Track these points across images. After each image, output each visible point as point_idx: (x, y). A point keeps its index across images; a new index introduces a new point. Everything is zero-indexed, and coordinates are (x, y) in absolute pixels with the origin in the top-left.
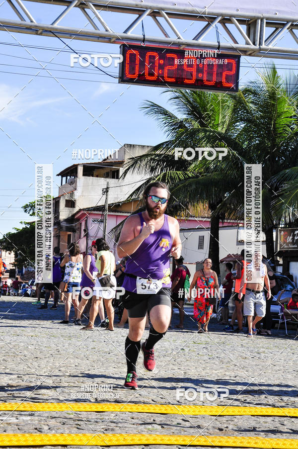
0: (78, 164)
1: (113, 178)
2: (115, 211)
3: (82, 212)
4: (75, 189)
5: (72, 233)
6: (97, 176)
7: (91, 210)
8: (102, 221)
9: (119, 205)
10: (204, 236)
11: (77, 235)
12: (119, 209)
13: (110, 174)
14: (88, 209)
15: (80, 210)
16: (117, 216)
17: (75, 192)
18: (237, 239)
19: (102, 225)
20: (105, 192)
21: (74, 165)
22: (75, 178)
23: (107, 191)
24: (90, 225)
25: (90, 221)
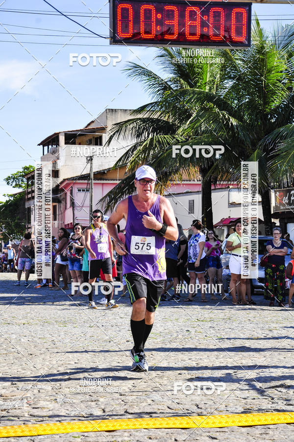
0: (60, 133)
1: (96, 144)
2: (101, 179)
3: (67, 182)
4: (58, 159)
5: (57, 204)
6: (80, 144)
7: (76, 179)
8: (88, 191)
9: (104, 173)
10: (193, 201)
11: (62, 205)
12: (105, 177)
13: (93, 142)
14: (73, 179)
15: (64, 180)
16: (103, 184)
17: (58, 161)
18: (229, 201)
19: (88, 194)
20: (89, 160)
21: (55, 134)
22: (57, 147)
23: (92, 160)
24: (75, 195)
25: (75, 190)
